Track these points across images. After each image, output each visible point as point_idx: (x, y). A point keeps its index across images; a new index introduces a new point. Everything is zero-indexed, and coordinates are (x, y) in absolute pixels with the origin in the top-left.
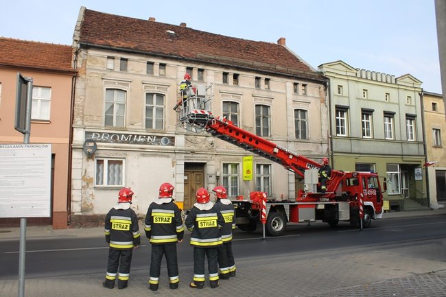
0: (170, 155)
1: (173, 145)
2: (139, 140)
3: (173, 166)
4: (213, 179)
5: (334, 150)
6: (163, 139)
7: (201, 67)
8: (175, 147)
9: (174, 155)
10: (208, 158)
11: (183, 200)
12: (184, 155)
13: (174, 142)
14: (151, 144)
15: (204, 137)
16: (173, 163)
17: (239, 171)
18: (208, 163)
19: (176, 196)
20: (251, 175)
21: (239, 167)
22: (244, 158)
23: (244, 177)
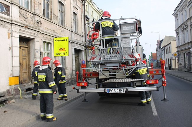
0: (6, 24)
1: (8, 15)
3: (9, 38)
4: (38, 54)
8: (10, 17)
9: (9, 26)
10: (36, 35)
12: (19, 28)
13: (9, 11)
15: (32, 15)
16: (9, 34)
17: (51, 49)
18: (35, 40)
19: (13, 71)
20: (65, 52)
21: (51, 46)
22: (55, 39)
23: (55, 54)
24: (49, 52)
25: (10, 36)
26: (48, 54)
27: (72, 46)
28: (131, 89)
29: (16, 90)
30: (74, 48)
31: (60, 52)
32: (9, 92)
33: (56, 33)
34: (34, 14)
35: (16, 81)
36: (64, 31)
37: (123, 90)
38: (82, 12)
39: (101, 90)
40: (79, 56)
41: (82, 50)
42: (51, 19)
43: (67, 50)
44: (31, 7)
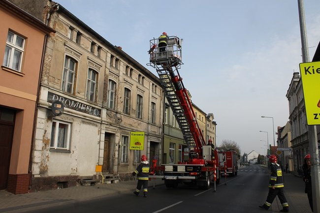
0: (98, 124)
1: (100, 116)
2: (82, 108)
3: (99, 134)
4: (117, 147)
5: (165, 133)
6: (95, 110)
7: (118, 57)
8: (101, 119)
9: (100, 125)
10: (116, 131)
11: (102, 164)
12: (105, 126)
13: (100, 113)
14: (88, 113)
15: (115, 113)
16: (99, 131)
17: (127, 142)
18: (116, 135)
19: (99, 160)
20: (141, 146)
21: (128, 140)
22: (132, 133)
23: (131, 147)
24: (125, 145)
25: (100, 132)
26: (124, 147)
27: (148, 139)
28: (180, 177)
29: (100, 176)
30: (149, 141)
31: (136, 146)
32: (95, 176)
33: (133, 127)
34: (117, 113)
35: (100, 169)
36: (140, 123)
37: (175, 178)
38: (161, 100)
39: (163, 177)
40: (154, 148)
41: (159, 143)
42: (129, 114)
43: (142, 145)
44: (115, 106)
